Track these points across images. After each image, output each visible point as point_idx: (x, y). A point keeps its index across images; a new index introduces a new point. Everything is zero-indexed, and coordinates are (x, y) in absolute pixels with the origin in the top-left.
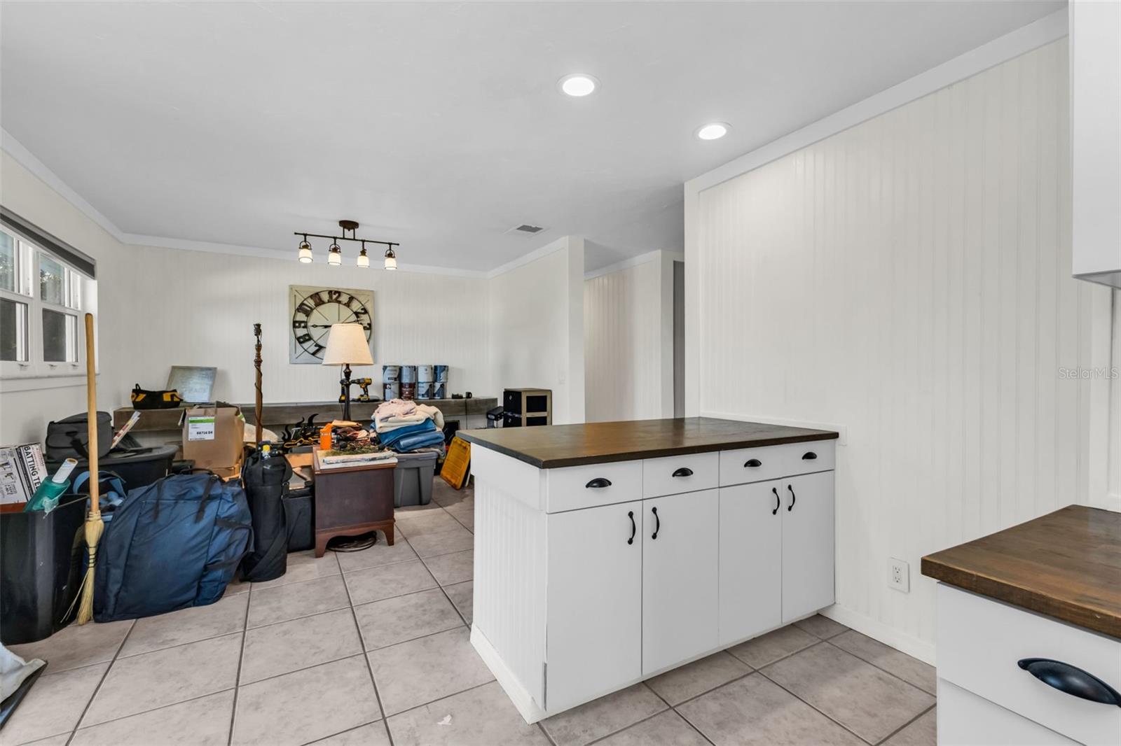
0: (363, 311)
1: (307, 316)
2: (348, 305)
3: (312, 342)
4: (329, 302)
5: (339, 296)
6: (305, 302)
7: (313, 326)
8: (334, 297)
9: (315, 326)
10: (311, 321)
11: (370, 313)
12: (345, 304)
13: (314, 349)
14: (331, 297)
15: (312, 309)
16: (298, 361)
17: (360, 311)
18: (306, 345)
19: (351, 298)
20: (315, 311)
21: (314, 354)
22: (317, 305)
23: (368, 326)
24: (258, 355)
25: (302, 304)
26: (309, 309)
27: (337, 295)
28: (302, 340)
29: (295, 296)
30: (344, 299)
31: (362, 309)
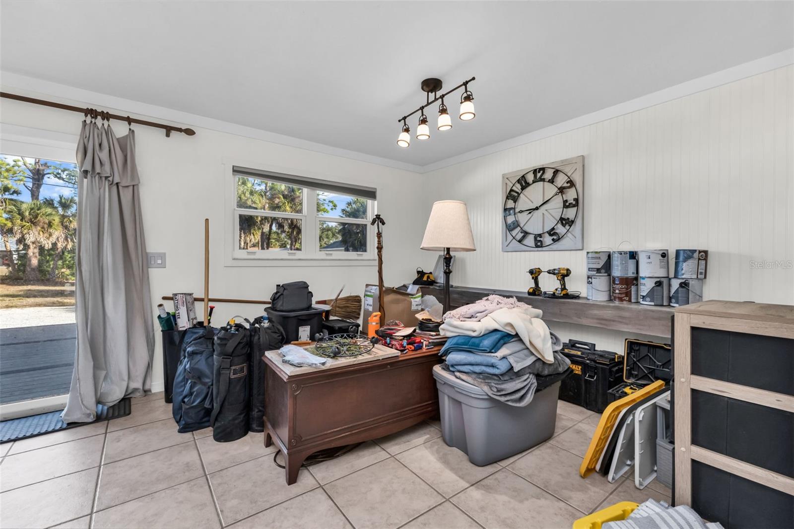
0: (569, 185)
1: (515, 202)
2: (552, 181)
3: (519, 229)
4: (534, 182)
5: (543, 173)
6: (514, 188)
7: (519, 212)
8: (539, 175)
9: (521, 212)
10: (519, 207)
11: (577, 186)
12: (549, 181)
13: (520, 236)
14: (535, 176)
15: (519, 194)
16: (509, 248)
17: (566, 185)
18: (514, 233)
19: (556, 172)
20: (521, 195)
21: (520, 241)
22: (523, 188)
23: (574, 203)
24: (379, 242)
25: (512, 190)
26: (516, 194)
27: (541, 172)
28: (510, 228)
29: (506, 184)
30: (548, 175)
31: (567, 183)
